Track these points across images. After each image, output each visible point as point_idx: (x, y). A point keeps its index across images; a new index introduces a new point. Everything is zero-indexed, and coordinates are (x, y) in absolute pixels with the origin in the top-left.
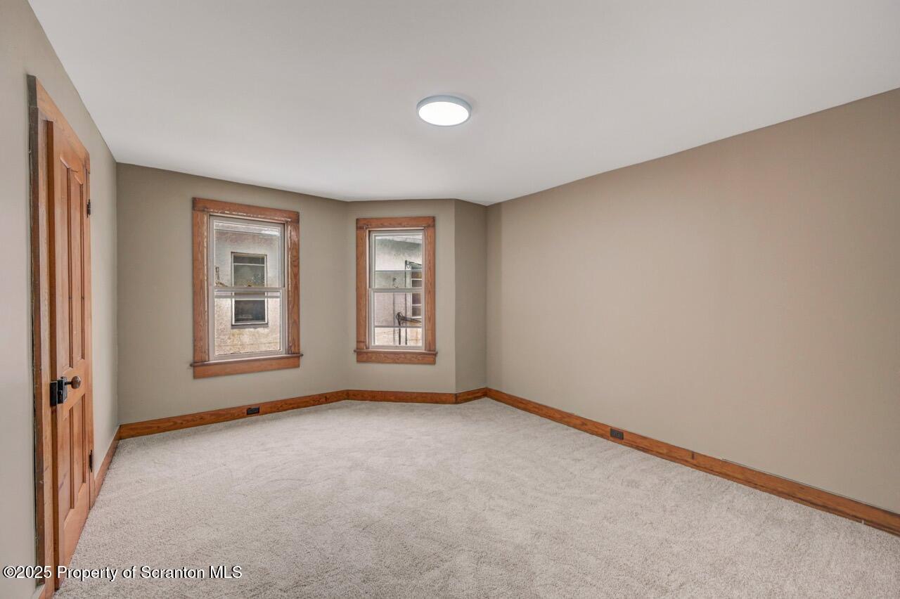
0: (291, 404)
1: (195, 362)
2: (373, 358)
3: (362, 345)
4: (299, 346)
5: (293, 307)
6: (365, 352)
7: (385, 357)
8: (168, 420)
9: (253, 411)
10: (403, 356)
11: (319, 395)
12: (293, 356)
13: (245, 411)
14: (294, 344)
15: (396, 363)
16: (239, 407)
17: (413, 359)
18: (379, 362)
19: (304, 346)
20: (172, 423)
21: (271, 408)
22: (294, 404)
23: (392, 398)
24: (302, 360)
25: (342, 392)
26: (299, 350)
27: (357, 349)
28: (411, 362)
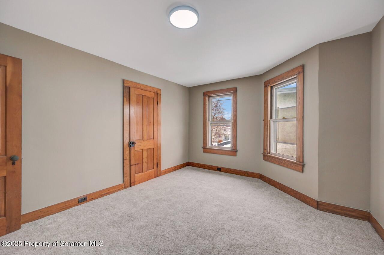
0: (232, 171)
1: (203, 147)
2: (270, 160)
3: (265, 151)
4: (236, 147)
5: (234, 130)
6: (266, 155)
7: (275, 160)
8: (197, 164)
9: (219, 169)
10: (283, 161)
11: (245, 171)
12: (234, 152)
13: (216, 168)
14: (234, 145)
15: (280, 165)
16: (215, 166)
17: (289, 165)
18: (272, 162)
19: (238, 148)
20: (198, 165)
21: (225, 170)
22: (233, 172)
23: (278, 186)
24: (238, 153)
25: (257, 174)
26: (236, 148)
27: (264, 153)
28: (287, 167)
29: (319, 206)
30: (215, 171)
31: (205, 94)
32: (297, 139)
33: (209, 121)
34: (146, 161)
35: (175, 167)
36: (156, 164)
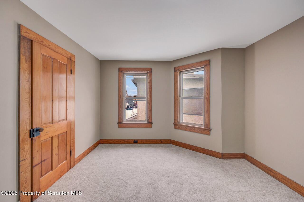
0: (148, 142)
1: (119, 122)
2: (181, 128)
3: (176, 121)
4: (151, 120)
5: (150, 104)
6: (177, 125)
7: (186, 128)
8: (111, 140)
9: (136, 142)
10: (193, 128)
11: (159, 140)
12: (149, 124)
13: (133, 141)
14: (150, 119)
15: (191, 131)
16: (131, 140)
17: (198, 131)
18: (183, 130)
19: (153, 120)
20: (112, 141)
21: (142, 142)
22: (149, 142)
23: (189, 147)
24: (153, 125)
25: (168, 140)
26: (151, 121)
27: (174, 123)
28: (197, 132)
29: (224, 156)
30: (132, 144)
31: (121, 70)
32: (205, 112)
33: (124, 96)
34: (57, 152)
35: (89, 149)
36: (69, 152)
